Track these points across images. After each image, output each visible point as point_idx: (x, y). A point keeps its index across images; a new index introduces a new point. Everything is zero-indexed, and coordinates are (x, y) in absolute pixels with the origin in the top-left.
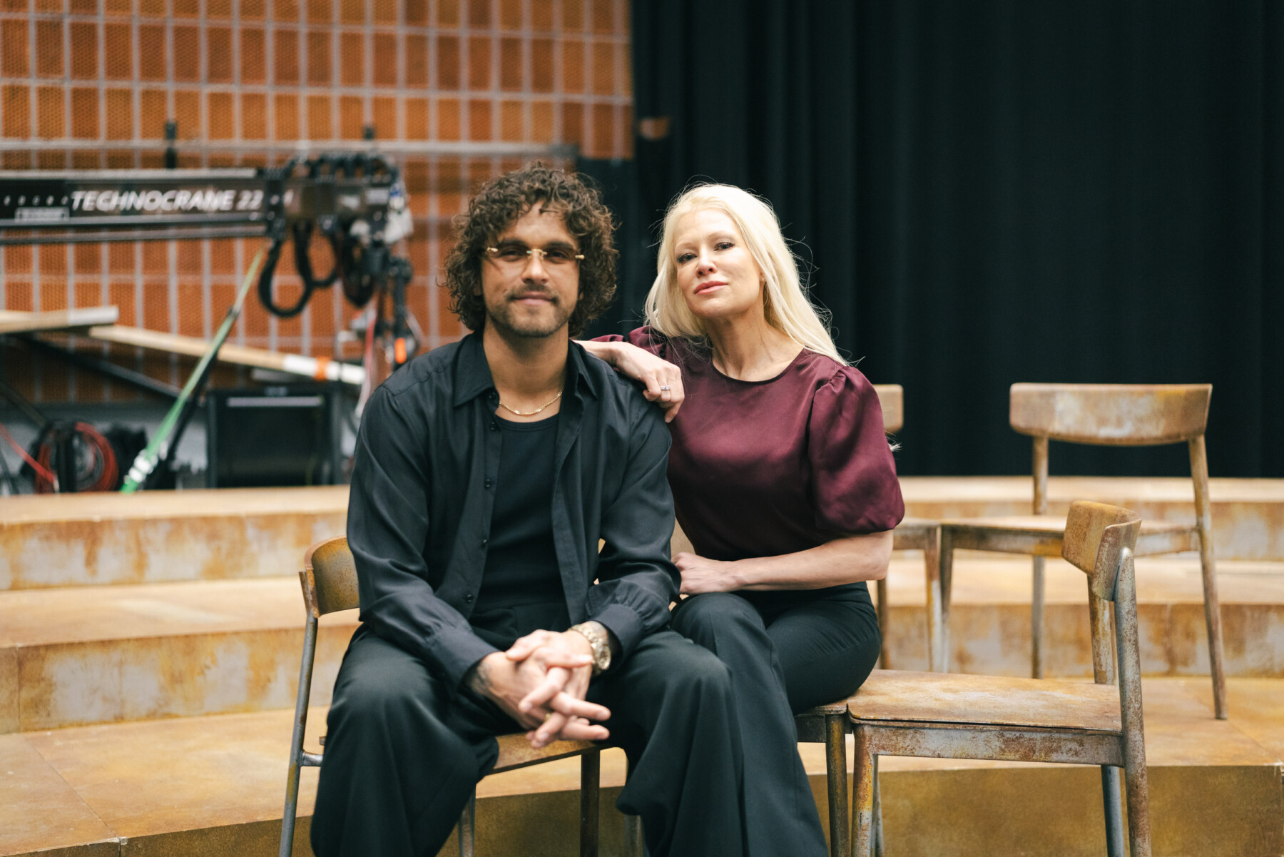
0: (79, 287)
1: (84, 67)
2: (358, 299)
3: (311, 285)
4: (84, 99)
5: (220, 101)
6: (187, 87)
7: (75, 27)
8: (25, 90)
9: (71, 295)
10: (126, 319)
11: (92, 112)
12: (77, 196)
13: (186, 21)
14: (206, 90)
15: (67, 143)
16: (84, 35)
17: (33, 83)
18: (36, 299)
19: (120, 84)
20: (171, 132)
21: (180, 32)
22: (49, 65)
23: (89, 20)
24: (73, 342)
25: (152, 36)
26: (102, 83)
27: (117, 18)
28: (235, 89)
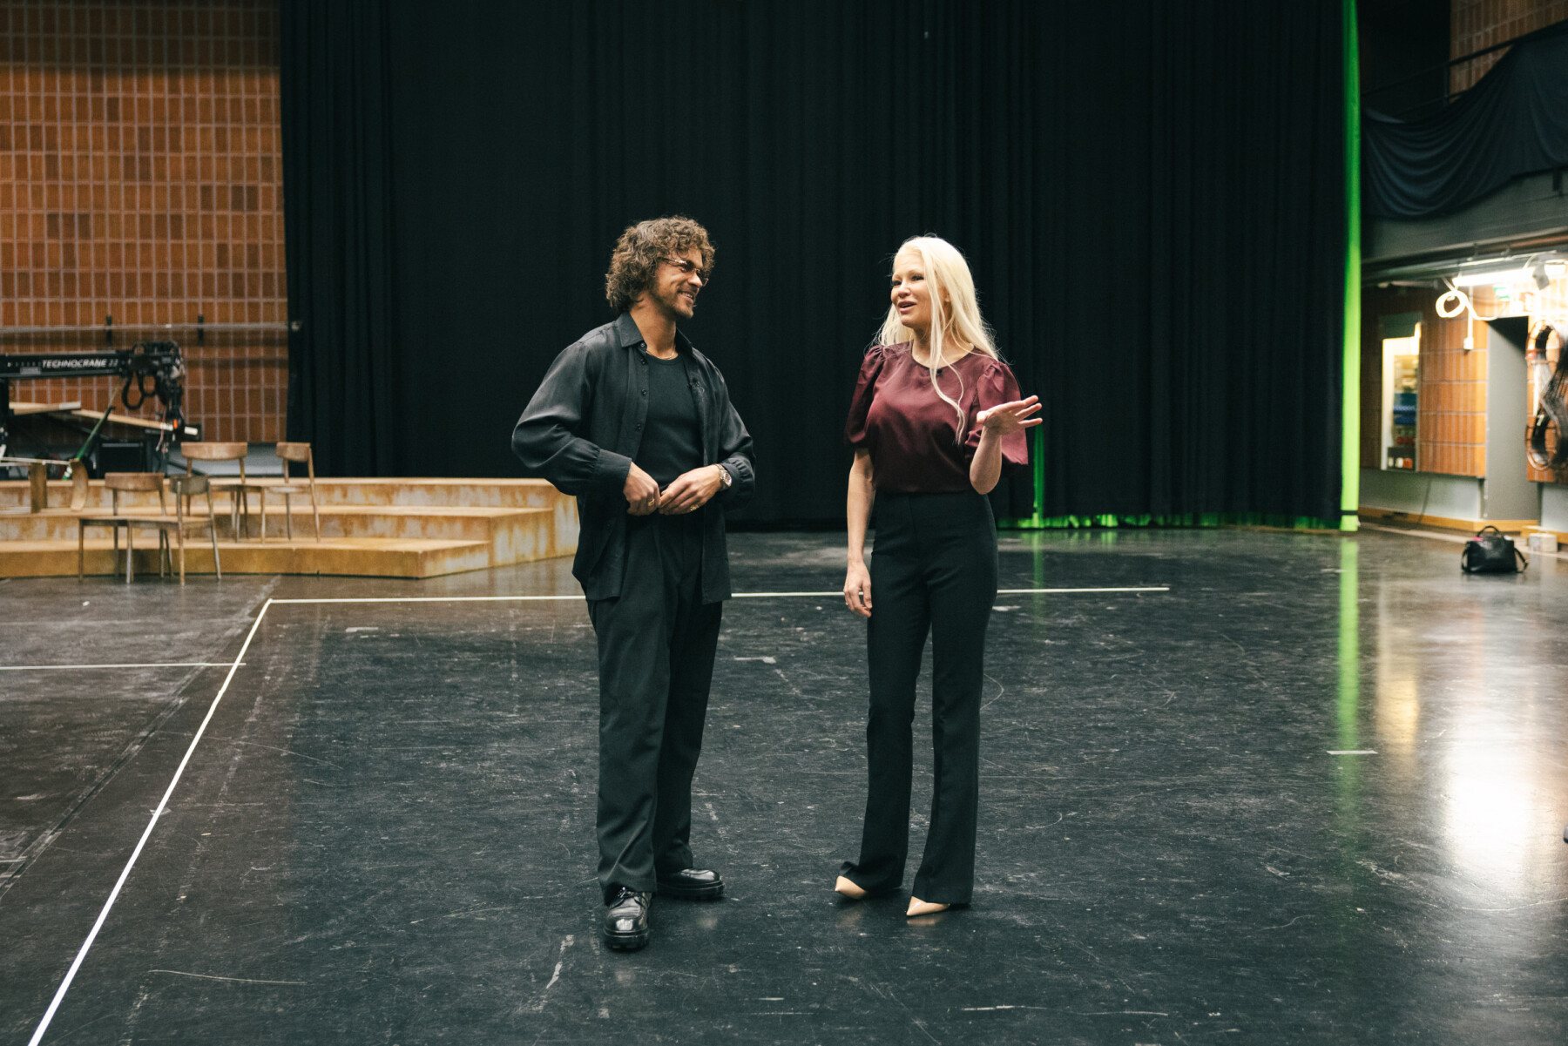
0: (68, 392)
1: (70, 292)
2: (164, 401)
3: (145, 395)
4: (70, 307)
5: (132, 306)
6: (116, 300)
7: (66, 275)
8: (44, 304)
9: (64, 396)
10: (86, 406)
11: (74, 313)
12: (44, 363)
13: (116, 270)
14: (125, 301)
15: (62, 327)
16: (70, 278)
17: (47, 300)
18: (49, 397)
19: (86, 300)
20: (109, 321)
21: (113, 275)
22: (54, 292)
23: (72, 271)
24: (65, 417)
25: (100, 278)
26: (78, 300)
27: (85, 270)
28: (138, 301)
